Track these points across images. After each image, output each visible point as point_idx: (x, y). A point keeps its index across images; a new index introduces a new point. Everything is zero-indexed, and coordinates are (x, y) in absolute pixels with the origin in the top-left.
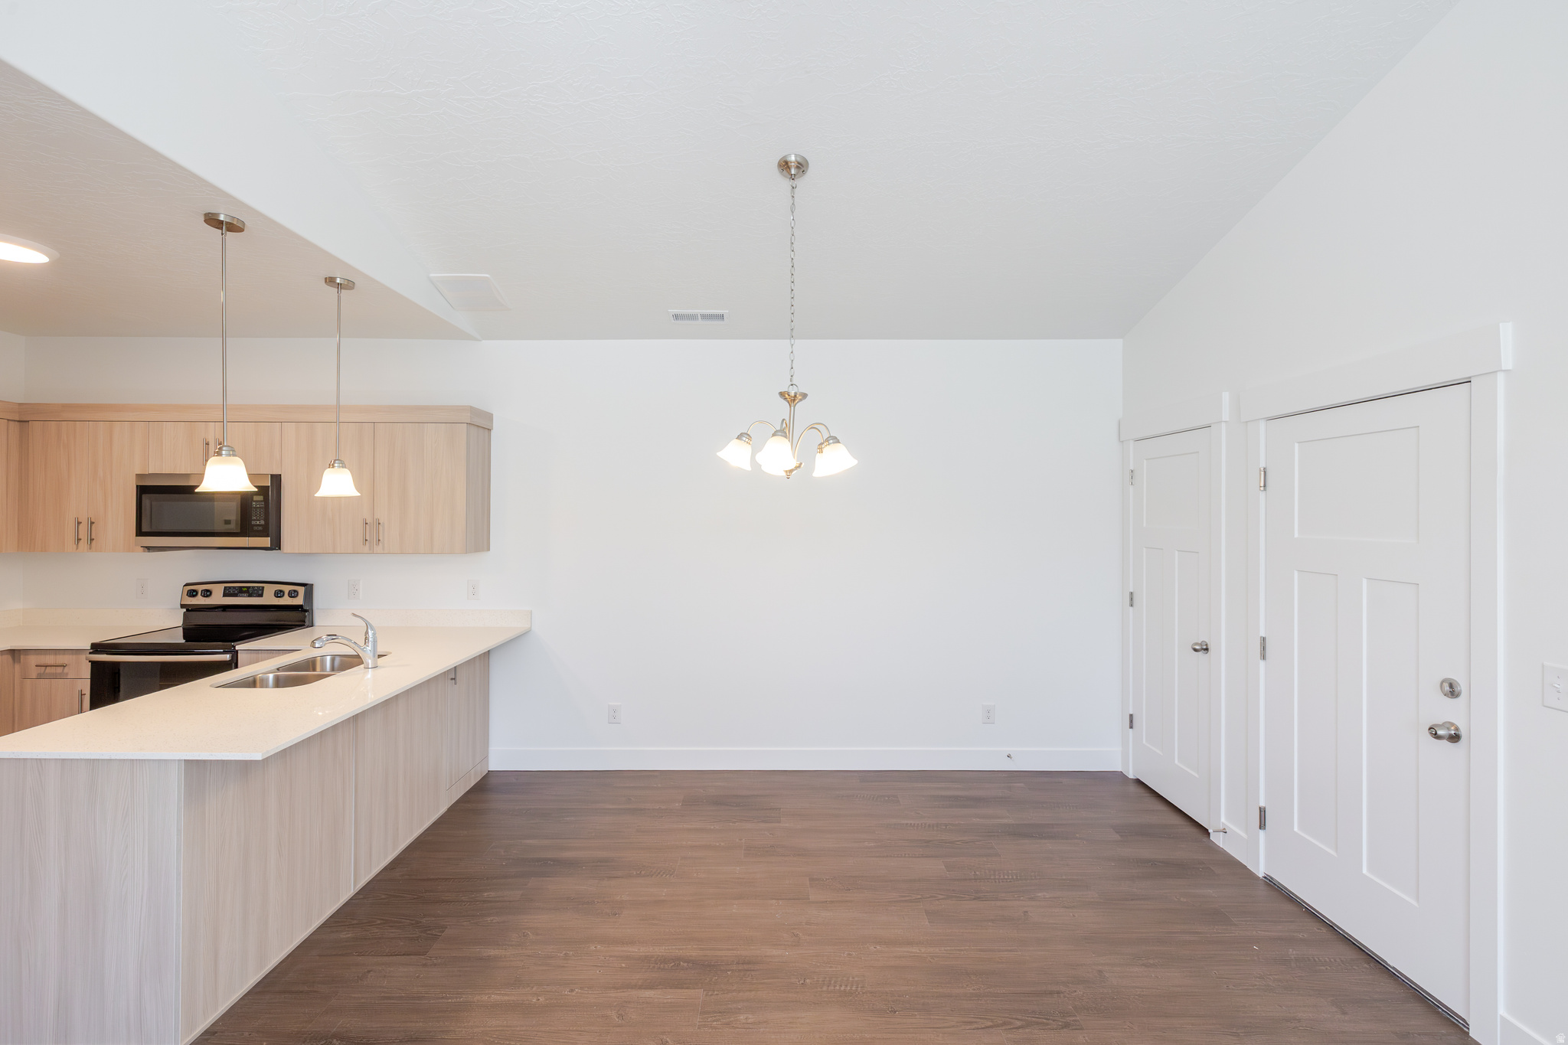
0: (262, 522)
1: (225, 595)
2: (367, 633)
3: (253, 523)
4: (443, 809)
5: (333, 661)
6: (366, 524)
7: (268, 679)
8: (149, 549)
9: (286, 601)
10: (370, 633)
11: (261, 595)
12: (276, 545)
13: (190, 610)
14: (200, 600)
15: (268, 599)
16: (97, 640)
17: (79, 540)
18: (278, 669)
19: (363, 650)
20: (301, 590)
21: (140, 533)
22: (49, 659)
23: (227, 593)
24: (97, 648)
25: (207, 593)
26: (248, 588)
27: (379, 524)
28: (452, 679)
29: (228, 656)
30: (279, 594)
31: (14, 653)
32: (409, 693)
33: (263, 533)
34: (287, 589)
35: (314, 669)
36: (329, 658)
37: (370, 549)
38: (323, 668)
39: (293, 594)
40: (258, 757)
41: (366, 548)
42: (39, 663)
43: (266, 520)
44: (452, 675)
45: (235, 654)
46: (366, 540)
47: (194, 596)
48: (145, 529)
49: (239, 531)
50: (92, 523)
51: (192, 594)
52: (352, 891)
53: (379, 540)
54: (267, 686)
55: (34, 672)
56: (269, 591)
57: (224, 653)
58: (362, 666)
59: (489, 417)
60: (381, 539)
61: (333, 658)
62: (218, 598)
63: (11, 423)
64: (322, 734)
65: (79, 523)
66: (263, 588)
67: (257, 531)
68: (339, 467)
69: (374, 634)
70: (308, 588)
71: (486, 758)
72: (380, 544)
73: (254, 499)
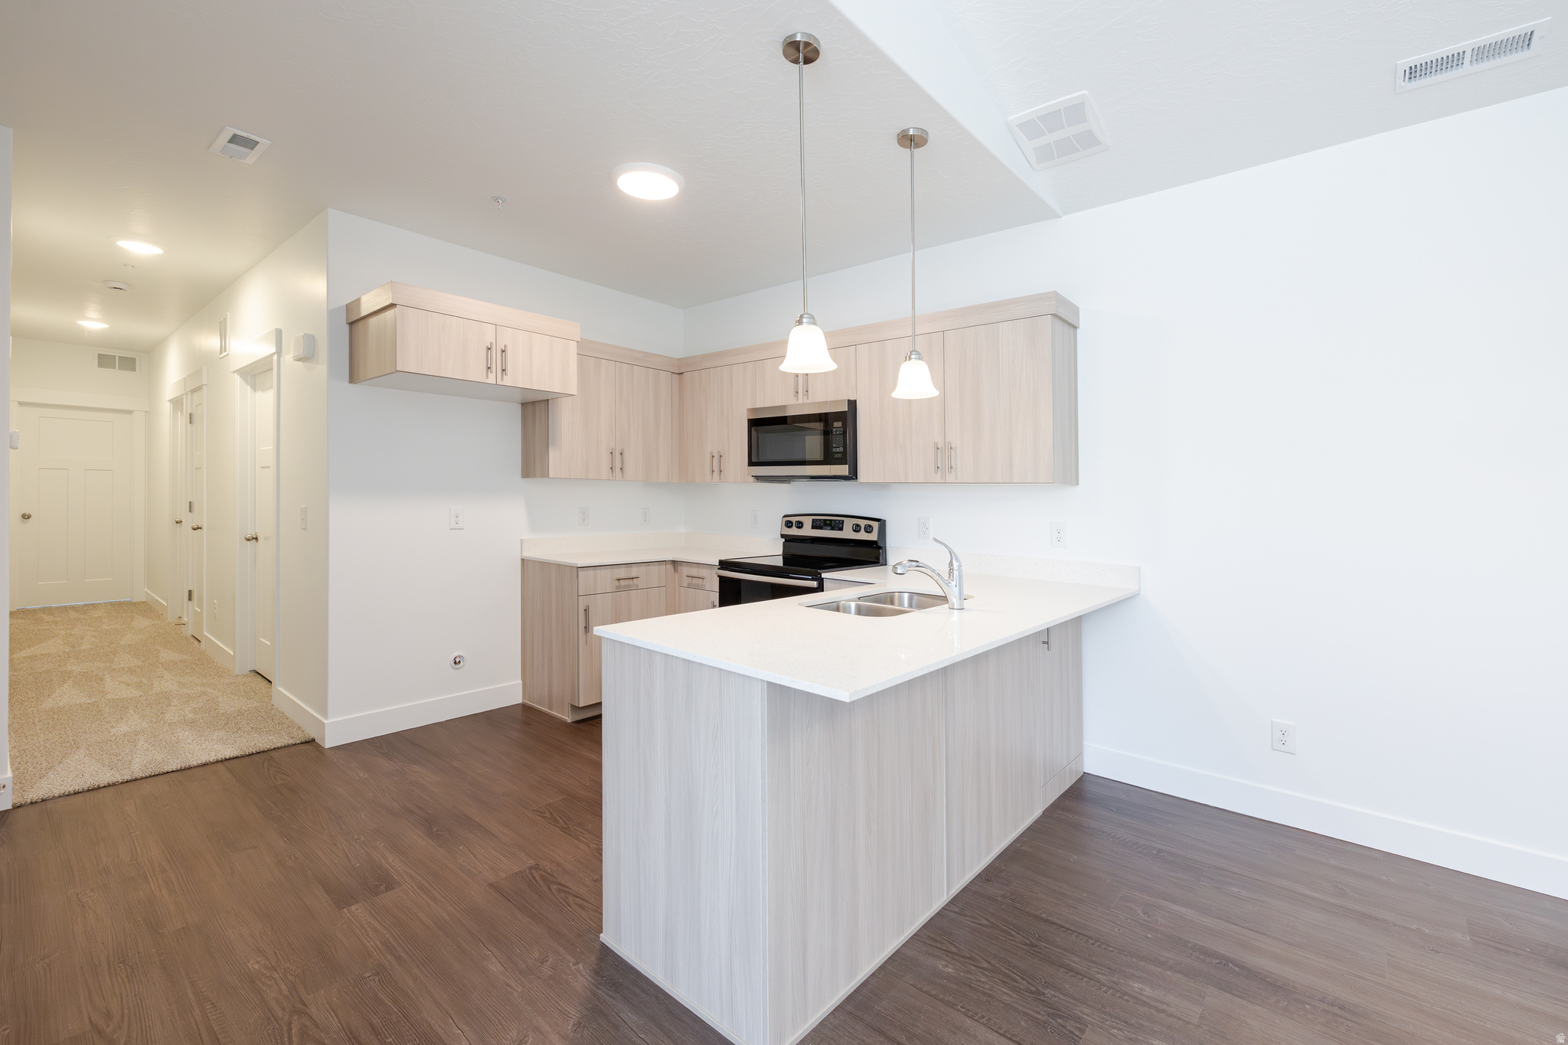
0: (841, 449)
1: (813, 527)
2: (951, 564)
3: (834, 450)
4: (1037, 813)
5: (911, 599)
6: (938, 448)
7: (850, 607)
8: (758, 478)
9: (863, 536)
10: (955, 564)
11: (841, 529)
12: (853, 475)
13: (788, 540)
14: (794, 531)
15: (847, 533)
16: (723, 558)
17: (713, 471)
18: (859, 598)
19: (947, 584)
20: (875, 525)
21: (751, 463)
22: (694, 571)
23: (815, 525)
24: (724, 565)
25: (800, 525)
26: (831, 521)
27: (951, 448)
28: (1044, 642)
29: (815, 583)
30: (857, 529)
31: (674, 563)
32: (1000, 651)
33: (842, 461)
34: (863, 523)
35: (892, 603)
36: (906, 596)
37: (942, 479)
38: (901, 604)
39: (869, 529)
40: (845, 697)
41: (938, 478)
42: (690, 574)
43: (845, 447)
44: (1045, 638)
45: (821, 581)
46: (938, 468)
47: (790, 527)
48: (754, 460)
49: (822, 459)
50: (721, 456)
51: (789, 524)
52: (945, 897)
53: (951, 468)
54: (850, 613)
55: (686, 581)
56: (848, 524)
57: (812, 580)
58: (946, 606)
59: (1075, 310)
60: (953, 465)
61: (912, 594)
62: (808, 531)
63: (674, 375)
64: (910, 683)
65: (713, 456)
66: (843, 521)
67: (837, 459)
68: (916, 359)
69: (960, 566)
70: (882, 523)
71: (1080, 755)
72: (953, 473)
73: (835, 426)
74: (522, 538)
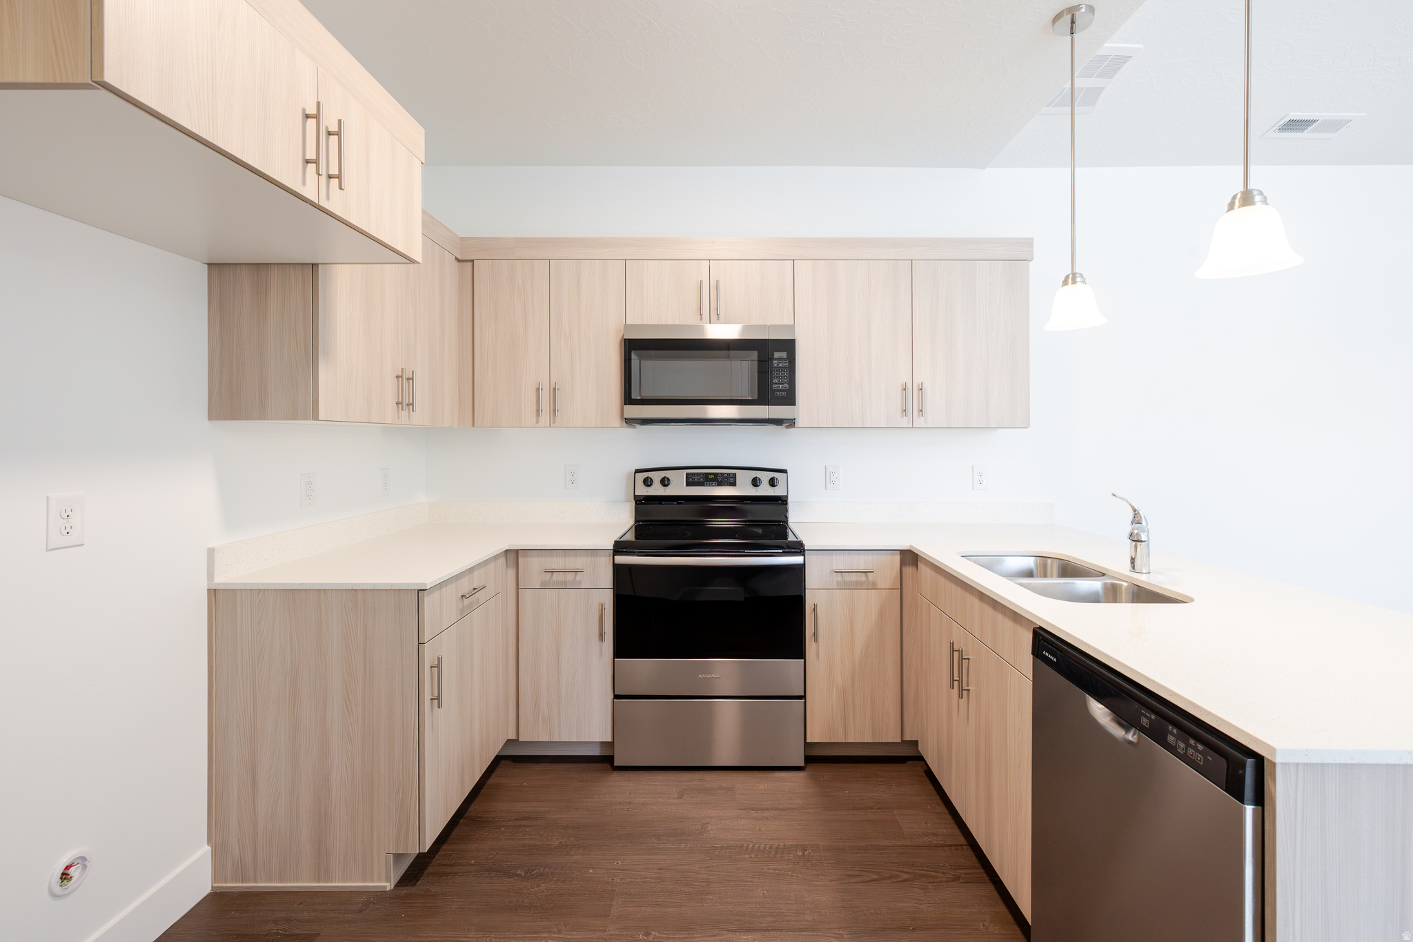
0: (786, 386)
1: (688, 484)
3: (775, 387)
6: (903, 389)
8: (630, 422)
9: (765, 491)
11: (734, 484)
13: (642, 502)
14: (657, 490)
15: (743, 488)
16: (620, 538)
17: (539, 410)
20: (783, 478)
21: (628, 399)
23: (691, 482)
24: (618, 547)
25: (666, 482)
26: (716, 474)
27: (920, 389)
30: (757, 483)
33: (778, 400)
34: (766, 476)
37: (911, 423)
39: (771, 483)
41: (904, 421)
42: (545, 568)
43: (792, 383)
46: (904, 411)
47: (648, 485)
48: (635, 396)
49: (756, 397)
50: (555, 390)
51: (647, 482)
53: (922, 411)
55: (538, 579)
56: (744, 478)
60: (926, 409)
62: (679, 488)
63: (456, 262)
65: (539, 389)
66: (735, 474)
67: (780, 398)
73: (775, 357)
74: (211, 546)
